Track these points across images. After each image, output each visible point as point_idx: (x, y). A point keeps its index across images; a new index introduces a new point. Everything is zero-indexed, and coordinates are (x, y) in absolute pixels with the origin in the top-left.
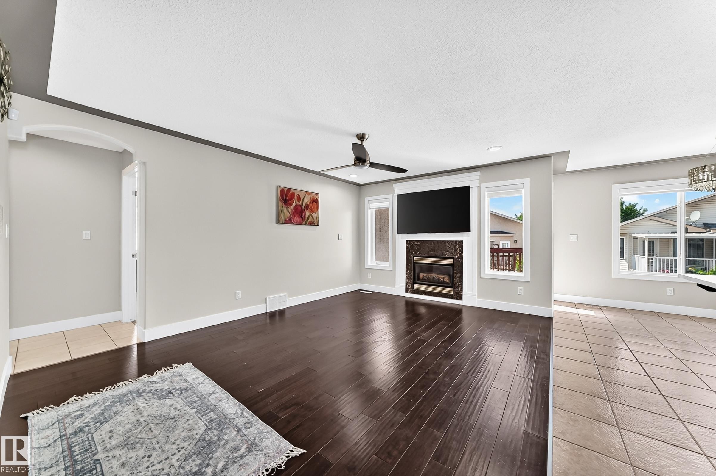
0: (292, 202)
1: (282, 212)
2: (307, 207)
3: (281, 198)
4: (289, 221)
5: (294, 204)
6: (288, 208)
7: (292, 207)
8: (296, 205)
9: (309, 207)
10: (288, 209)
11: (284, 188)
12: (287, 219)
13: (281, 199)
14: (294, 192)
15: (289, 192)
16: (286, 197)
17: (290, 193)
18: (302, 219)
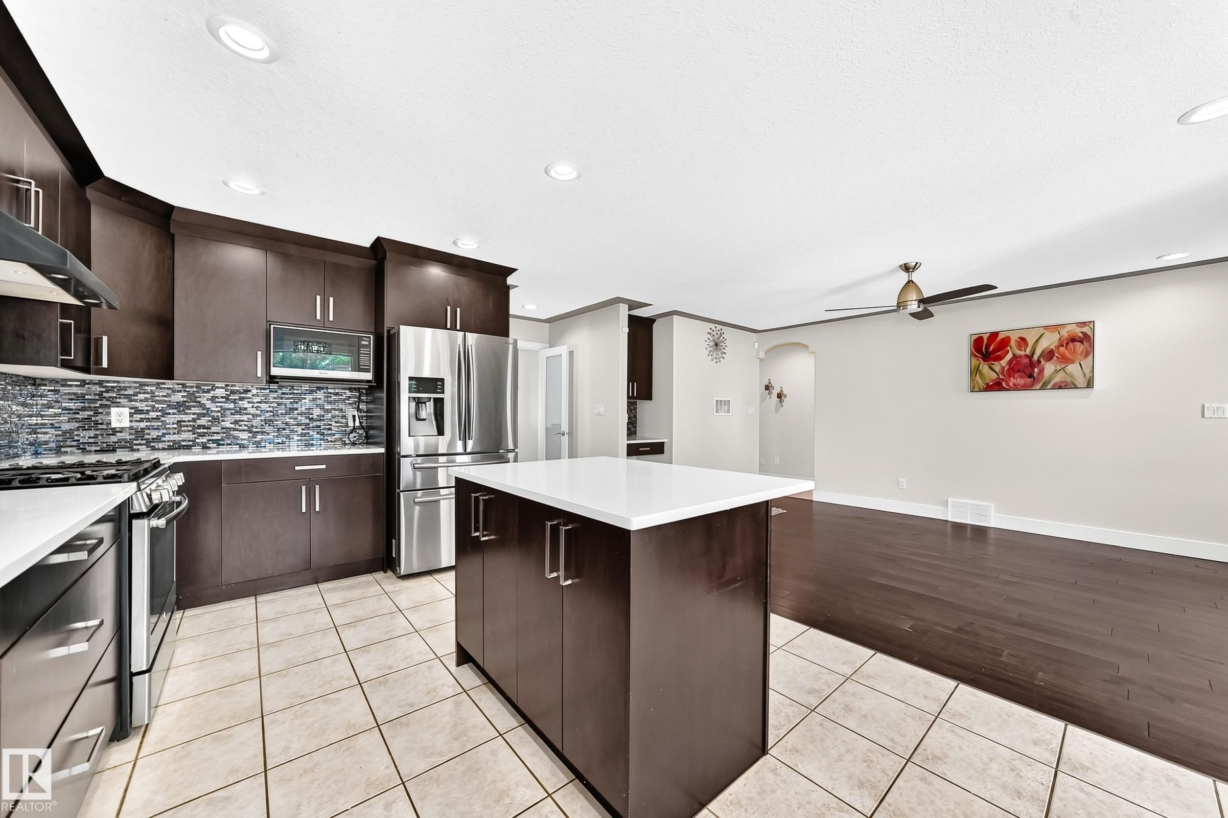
0: (1003, 353)
1: (978, 373)
2: (1049, 355)
3: (975, 350)
4: (996, 386)
5: (1009, 356)
6: (993, 364)
7: (1004, 362)
8: (1015, 356)
9: (1056, 355)
10: (993, 366)
11: (980, 335)
12: (991, 384)
13: (976, 353)
14: (1008, 335)
15: (997, 337)
16: (988, 346)
17: (998, 339)
18: (1032, 379)
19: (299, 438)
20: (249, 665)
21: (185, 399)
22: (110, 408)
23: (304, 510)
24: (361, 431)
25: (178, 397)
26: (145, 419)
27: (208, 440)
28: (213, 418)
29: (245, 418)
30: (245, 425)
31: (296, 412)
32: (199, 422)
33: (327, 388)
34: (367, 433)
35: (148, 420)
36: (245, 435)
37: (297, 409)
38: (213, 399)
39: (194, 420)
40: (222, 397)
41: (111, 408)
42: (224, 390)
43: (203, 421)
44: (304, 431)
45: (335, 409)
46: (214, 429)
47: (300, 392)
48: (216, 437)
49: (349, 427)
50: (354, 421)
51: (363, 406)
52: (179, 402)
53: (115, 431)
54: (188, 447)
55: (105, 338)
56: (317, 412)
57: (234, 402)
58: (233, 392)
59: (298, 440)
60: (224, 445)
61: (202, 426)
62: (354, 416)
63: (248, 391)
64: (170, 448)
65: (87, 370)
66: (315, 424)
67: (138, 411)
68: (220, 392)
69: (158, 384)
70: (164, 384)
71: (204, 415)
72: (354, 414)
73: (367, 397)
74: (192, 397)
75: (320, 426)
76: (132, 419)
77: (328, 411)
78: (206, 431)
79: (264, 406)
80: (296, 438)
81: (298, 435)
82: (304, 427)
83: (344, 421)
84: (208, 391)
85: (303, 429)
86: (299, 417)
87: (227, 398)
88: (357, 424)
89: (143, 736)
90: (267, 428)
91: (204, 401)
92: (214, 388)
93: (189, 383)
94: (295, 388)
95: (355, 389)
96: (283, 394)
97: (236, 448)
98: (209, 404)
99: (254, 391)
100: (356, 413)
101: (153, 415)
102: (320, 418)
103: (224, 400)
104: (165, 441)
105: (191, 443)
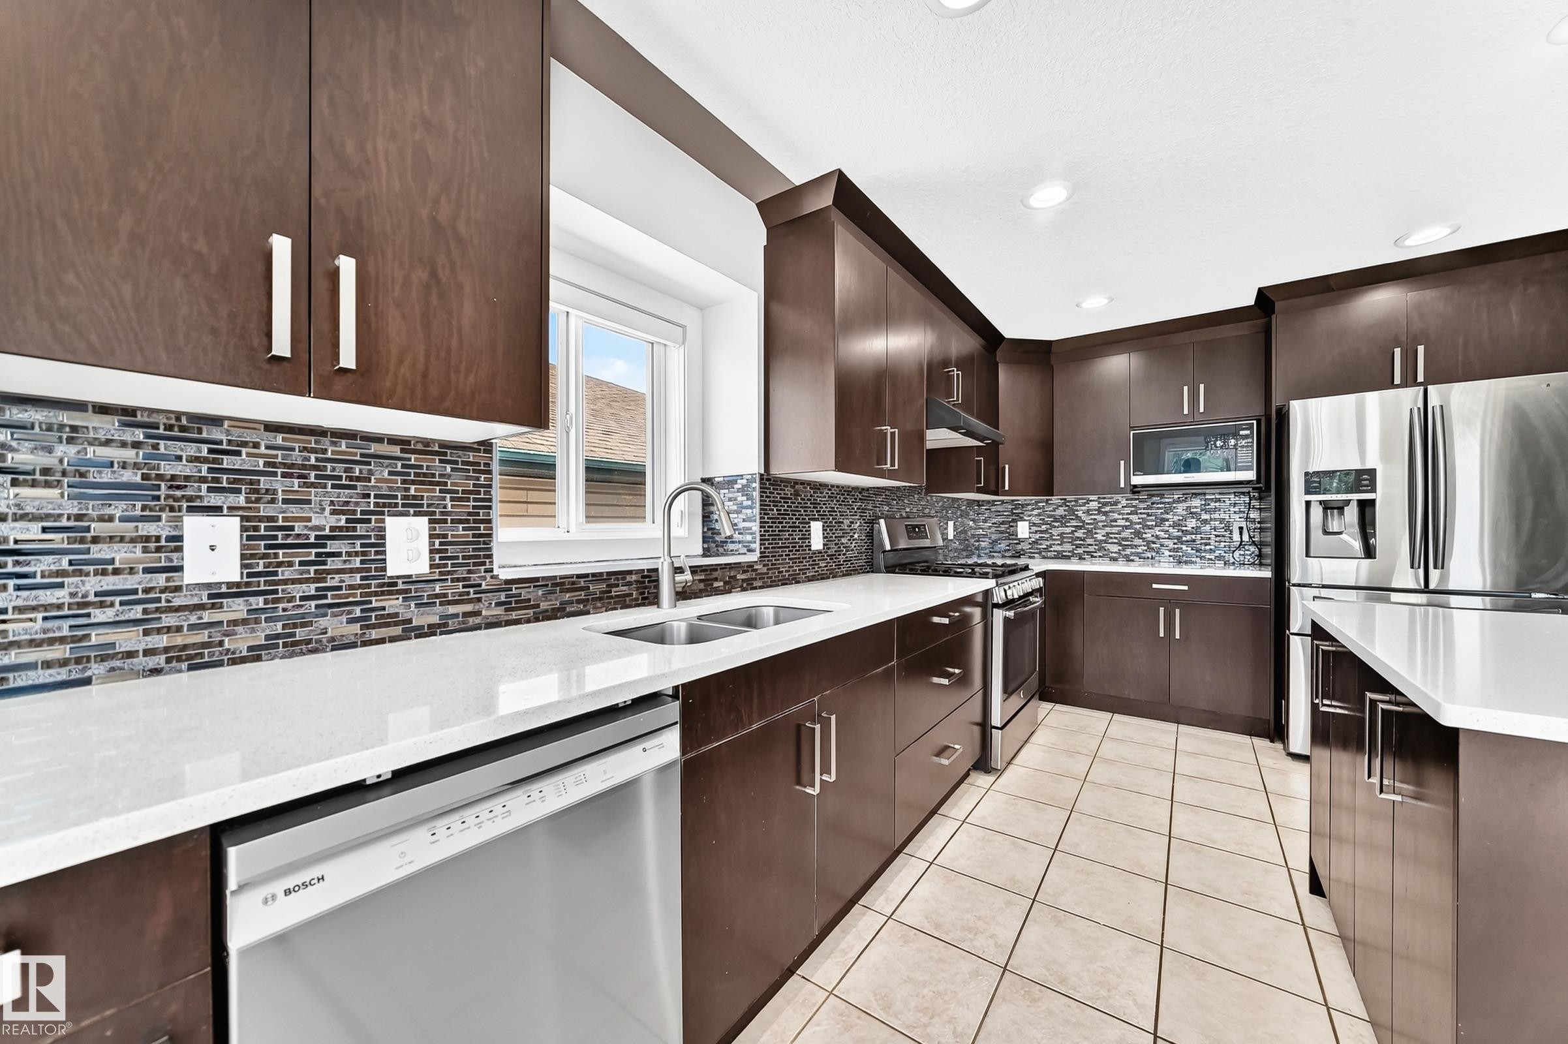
19: (1171, 554)
20: (1081, 767)
21: (1067, 513)
22: (1016, 522)
23: (1162, 635)
24: (1252, 548)
25: (1061, 511)
26: (1039, 531)
27: (1084, 552)
28: (1089, 531)
29: (1115, 530)
30: (1115, 538)
31: (1167, 523)
32: (1076, 534)
33: (1205, 494)
34: (1260, 550)
35: (1041, 532)
36: (1115, 548)
37: (1168, 520)
38: (1088, 512)
39: (1073, 532)
40: (1095, 510)
41: (1018, 522)
42: (1097, 503)
43: (1080, 534)
44: (1176, 546)
45: (1215, 520)
46: (1089, 541)
47: (1171, 500)
48: (1091, 549)
49: (1233, 542)
50: (1241, 534)
51: (1254, 515)
52: (1062, 516)
53: (1020, 541)
54: (1068, 558)
55: (1007, 466)
56: (1192, 523)
57: (1105, 514)
58: (1105, 504)
59: (1170, 556)
60: (1096, 557)
61: (1078, 538)
62: (1241, 528)
63: (1116, 503)
64: (1055, 557)
65: (996, 493)
66: (1189, 537)
67: (1035, 525)
68: (1094, 505)
69: (1047, 500)
70: (1051, 500)
71: (1080, 528)
72: (1241, 526)
73: (1260, 503)
74: (1072, 511)
75: (1194, 541)
76: (1031, 531)
77: (1205, 522)
78: (1082, 542)
79: (1134, 518)
80: (1167, 553)
81: (1170, 551)
82: (1176, 541)
83: (1227, 534)
84: (1084, 504)
85: (1174, 544)
86: (1171, 530)
87: (1099, 511)
88: (1246, 538)
89: (998, 778)
90: (1137, 542)
91: (1080, 514)
92: (1089, 501)
93: (1069, 498)
94: (1166, 496)
95: (1243, 493)
96: (1152, 504)
97: (1107, 560)
98: (1084, 517)
99: (1124, 502)
100: (1243, 525)
101: (1044, 527)
102: (1196, 531)
103: (1096, 512)
104: (1051, 551)
105: (1070, 554)
